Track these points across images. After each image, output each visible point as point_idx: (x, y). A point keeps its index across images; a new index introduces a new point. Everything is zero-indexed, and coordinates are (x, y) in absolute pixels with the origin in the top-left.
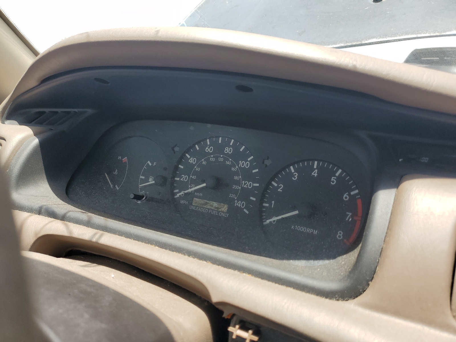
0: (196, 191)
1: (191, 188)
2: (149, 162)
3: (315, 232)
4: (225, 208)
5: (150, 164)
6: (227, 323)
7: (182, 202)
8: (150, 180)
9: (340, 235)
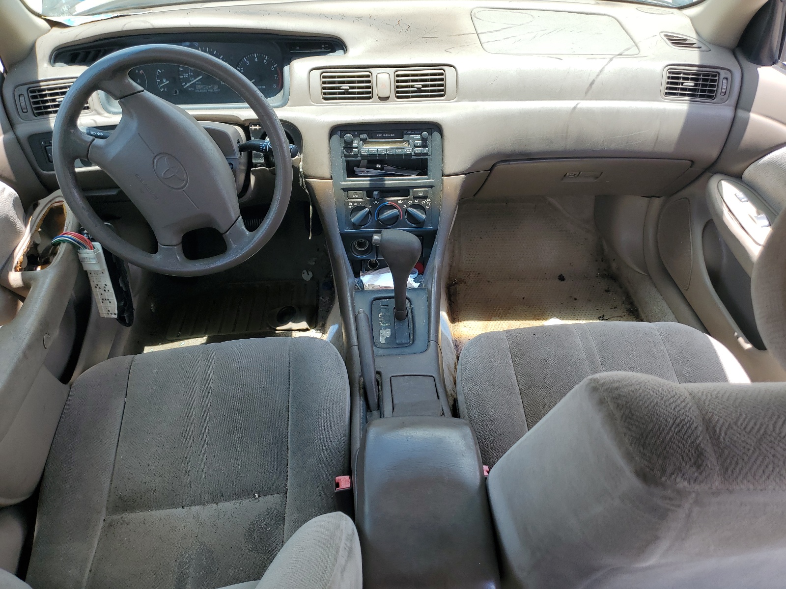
0: (197, 81)
1: (192, 80)
2: (159, 70)
3: (264, 87)
4: (216, 87)
5: (160, 72)
6: (248, 127)
7: (189, 89)
8: (164, 81)
9: (274, 86)
